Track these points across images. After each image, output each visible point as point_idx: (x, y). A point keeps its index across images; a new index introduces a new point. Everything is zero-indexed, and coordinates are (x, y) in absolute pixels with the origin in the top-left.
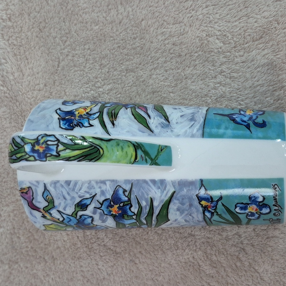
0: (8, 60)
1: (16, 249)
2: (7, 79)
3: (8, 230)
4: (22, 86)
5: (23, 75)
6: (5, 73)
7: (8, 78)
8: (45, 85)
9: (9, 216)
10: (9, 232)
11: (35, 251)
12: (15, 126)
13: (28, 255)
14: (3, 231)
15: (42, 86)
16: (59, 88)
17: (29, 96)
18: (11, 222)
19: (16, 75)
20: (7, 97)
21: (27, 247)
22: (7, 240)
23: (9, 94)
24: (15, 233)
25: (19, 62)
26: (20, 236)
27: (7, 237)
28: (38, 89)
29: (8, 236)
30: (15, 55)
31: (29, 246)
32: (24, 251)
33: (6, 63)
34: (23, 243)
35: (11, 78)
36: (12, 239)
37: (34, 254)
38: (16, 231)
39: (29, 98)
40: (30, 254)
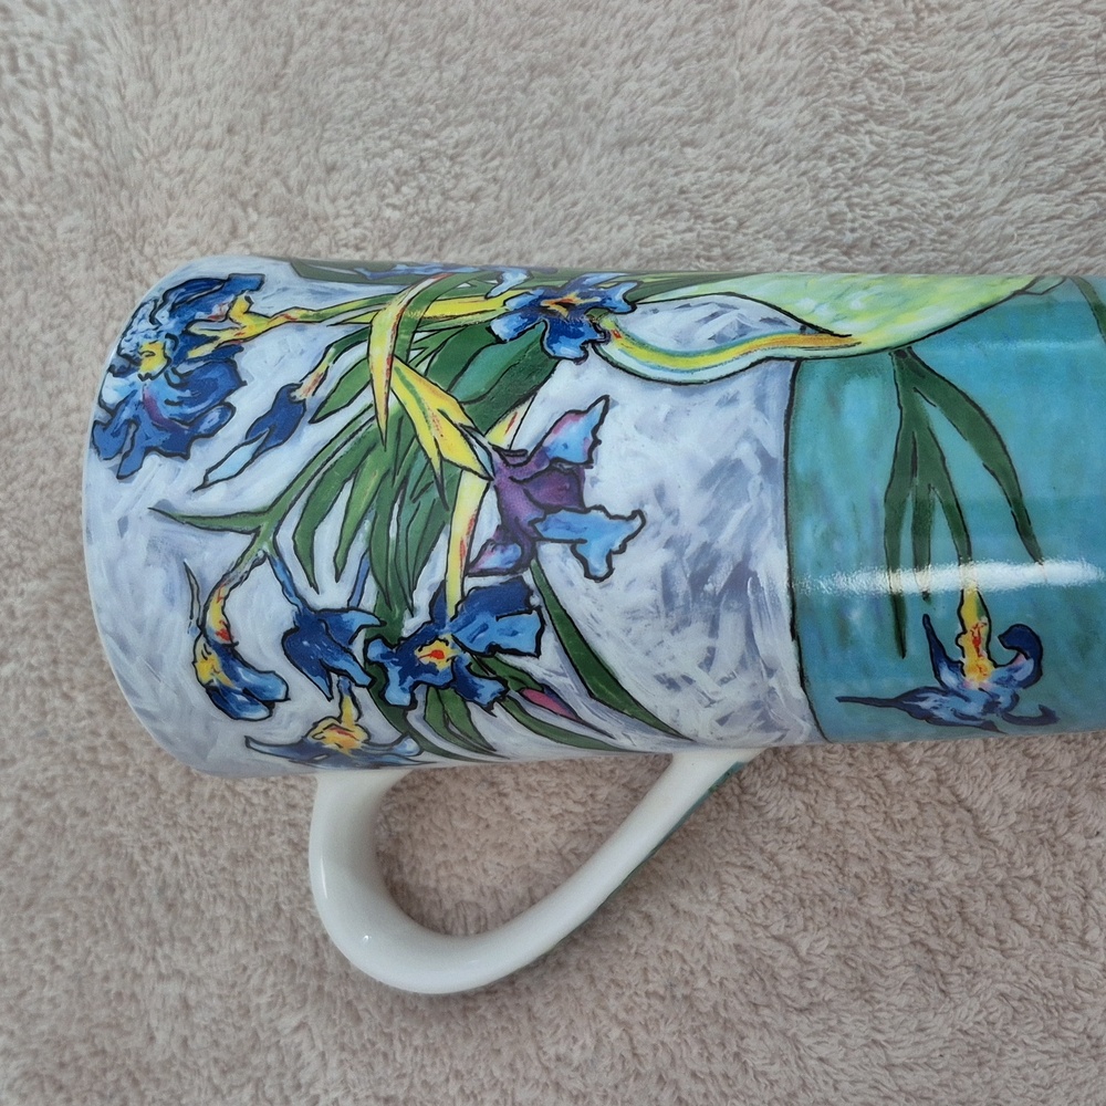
0: (109, 41)
1: (53, 743)
2: (97, 107)
3: (31, 667)
4: (147, 130)
5: (157, 93)
6: (92, 89)
7: (102, 104)
8: (230, 130)
9: (44, 614)
10: (34, 675)
11: (125, 749)
12: (103, 281)
13: (94, 763)
14: (14, 674)
15: (217, 131)
16: (277, 140)
17: (167, 167)
18: (49, 637)
19: (132, 90)
20: (88, 175)
21: (95, 733)
22: (23, 708)
23: (98, 162)
24: (58, 681)
25: (148, 48)
26: (75, 694)
27: (24, 695)
28: (205, 141)
29: (29, 691)
30: (137, 20)
31: (104, 731)
32: (79, 746)
33: (100, 52)
34: (78, 720)
35: (113, 101)
36: (43, 701)
37: (117, 759)
38: (62, 672)
39: (167, 174)
40: (103, 758)
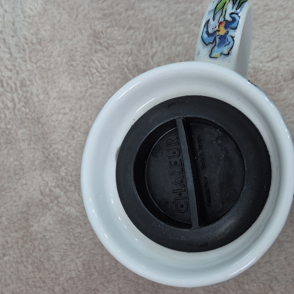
0: (34, 82)
1: (22, 280)
2: (31, 101)
3: (14, 258)
4: (47, 108)
5: (49, 98)
6: (29, 95)
7: (33, 100)
8: (71, 110)
9: (17, 242)
10: (15, 260)
11: (44, 282)
12: (34, 148)
13: (35, 286)
14: (9, 260)
15: (67, 110)
16: (85, 113)
17: (53, 119)
18: (19, 249)
19: (42, 97)
20: (28, 118)
21: (35, 277)
22: (12, 270)
23: (31, 115)
24: (22, 262)
25: (46, 85)
26: (28, 265)
27: (12, 266)
28: (64, 112)
29: (14, 265)
30: (43, 77)
31: (38, 277)
32: (30, 281)
33: (32, 85)
34: (30, 273)
35: (36, 99)
36: (18, 268)
37: (42, 285)
38: (24, 260)
39: (53, 121)
40: (38, 284)
